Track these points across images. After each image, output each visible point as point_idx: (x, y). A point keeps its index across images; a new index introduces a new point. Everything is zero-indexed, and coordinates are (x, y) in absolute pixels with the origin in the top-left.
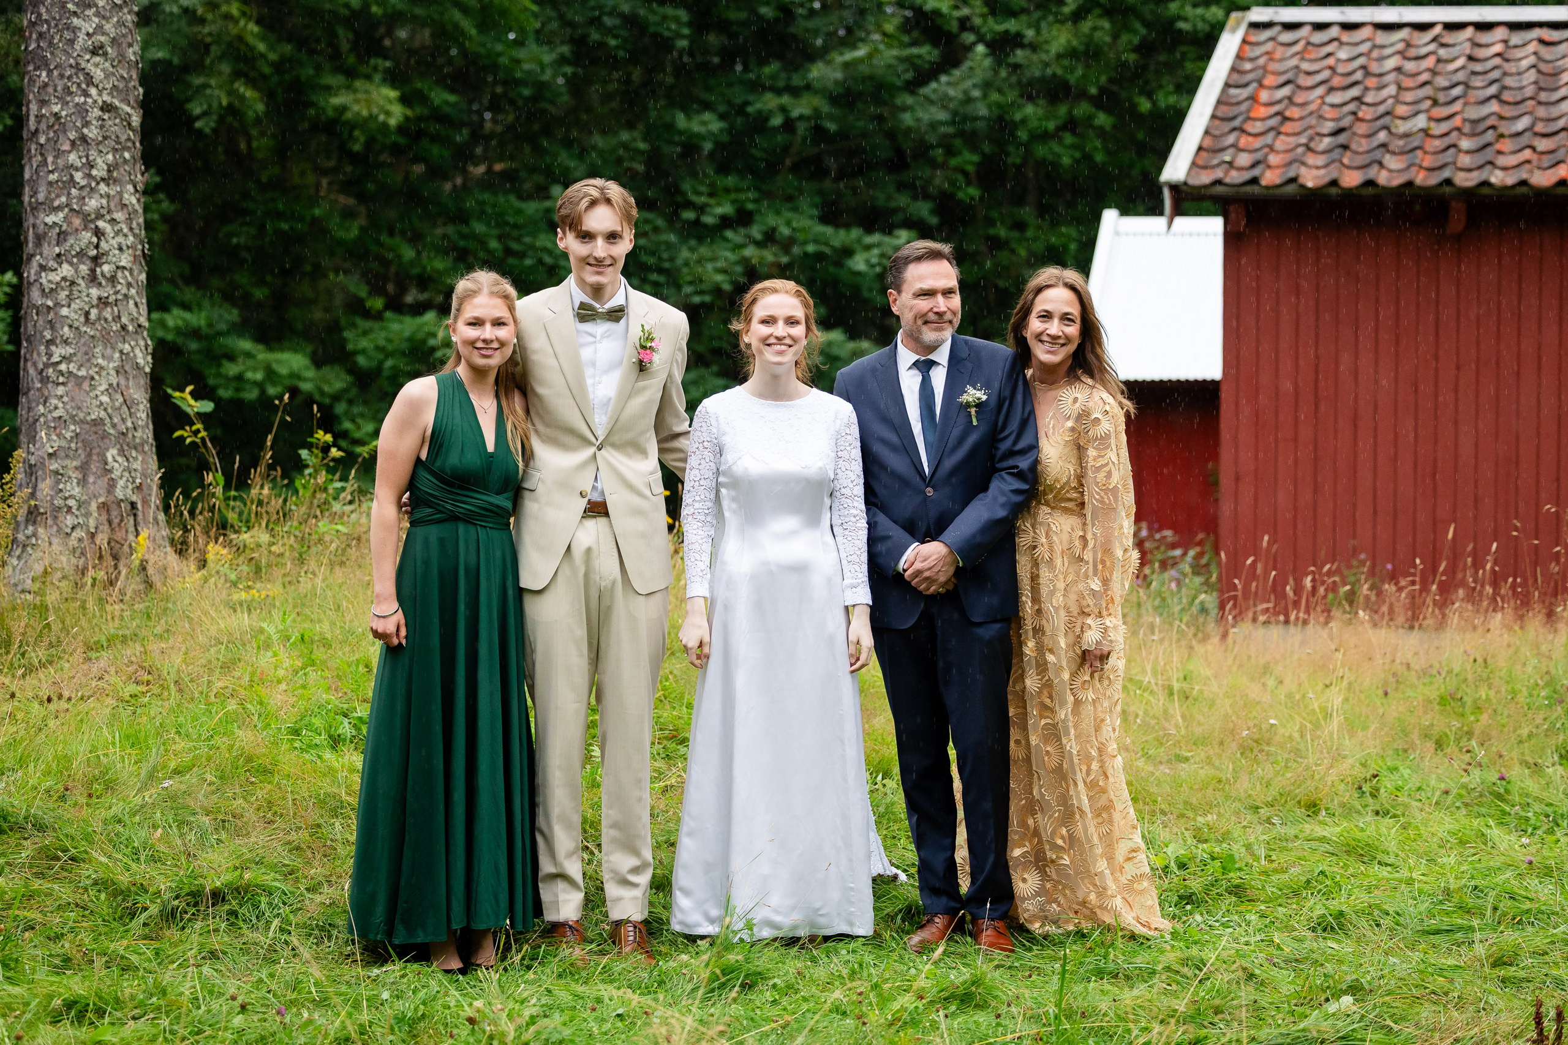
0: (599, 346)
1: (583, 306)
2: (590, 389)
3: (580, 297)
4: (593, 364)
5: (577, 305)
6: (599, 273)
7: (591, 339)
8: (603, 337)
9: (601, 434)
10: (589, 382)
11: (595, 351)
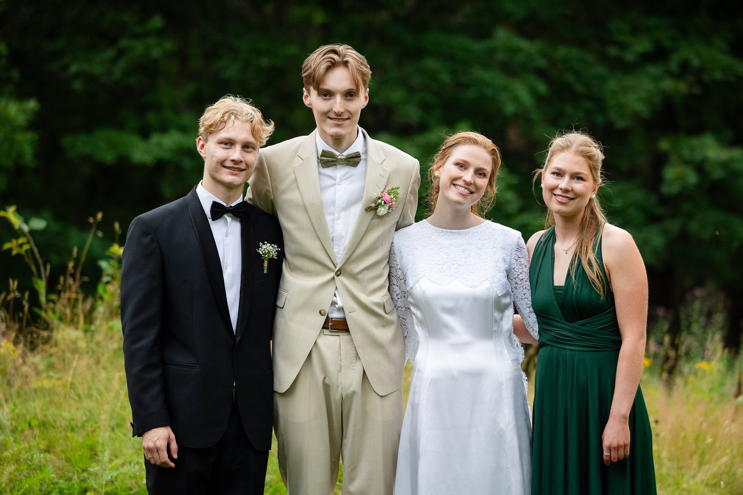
0: (338, 187)
1: (325, 153)
2: (329, 223)
3: (323, 146)
4: (333, 203)
5: (320, 153)
6: (338, 126)
7: (331, 182)
8: (342, 179)
9: (339, 262)
10: (328, 218)
11: (335, 193)
